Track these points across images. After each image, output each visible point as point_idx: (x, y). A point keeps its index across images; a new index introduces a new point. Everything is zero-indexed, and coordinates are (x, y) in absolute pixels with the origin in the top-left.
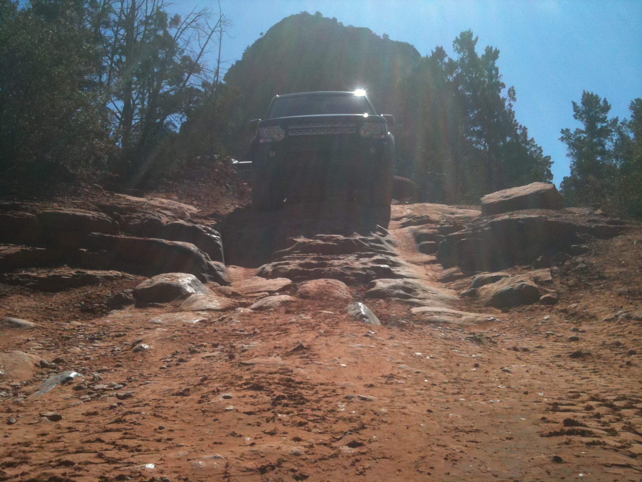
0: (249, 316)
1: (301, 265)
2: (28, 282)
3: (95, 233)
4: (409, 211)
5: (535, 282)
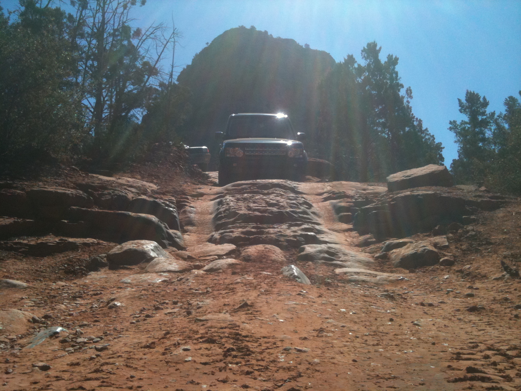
0: (202, 277)
1: (242, 233)
2: (20, 248)
3: (74, 207)
4: (329, 188)
5: (434, 247)
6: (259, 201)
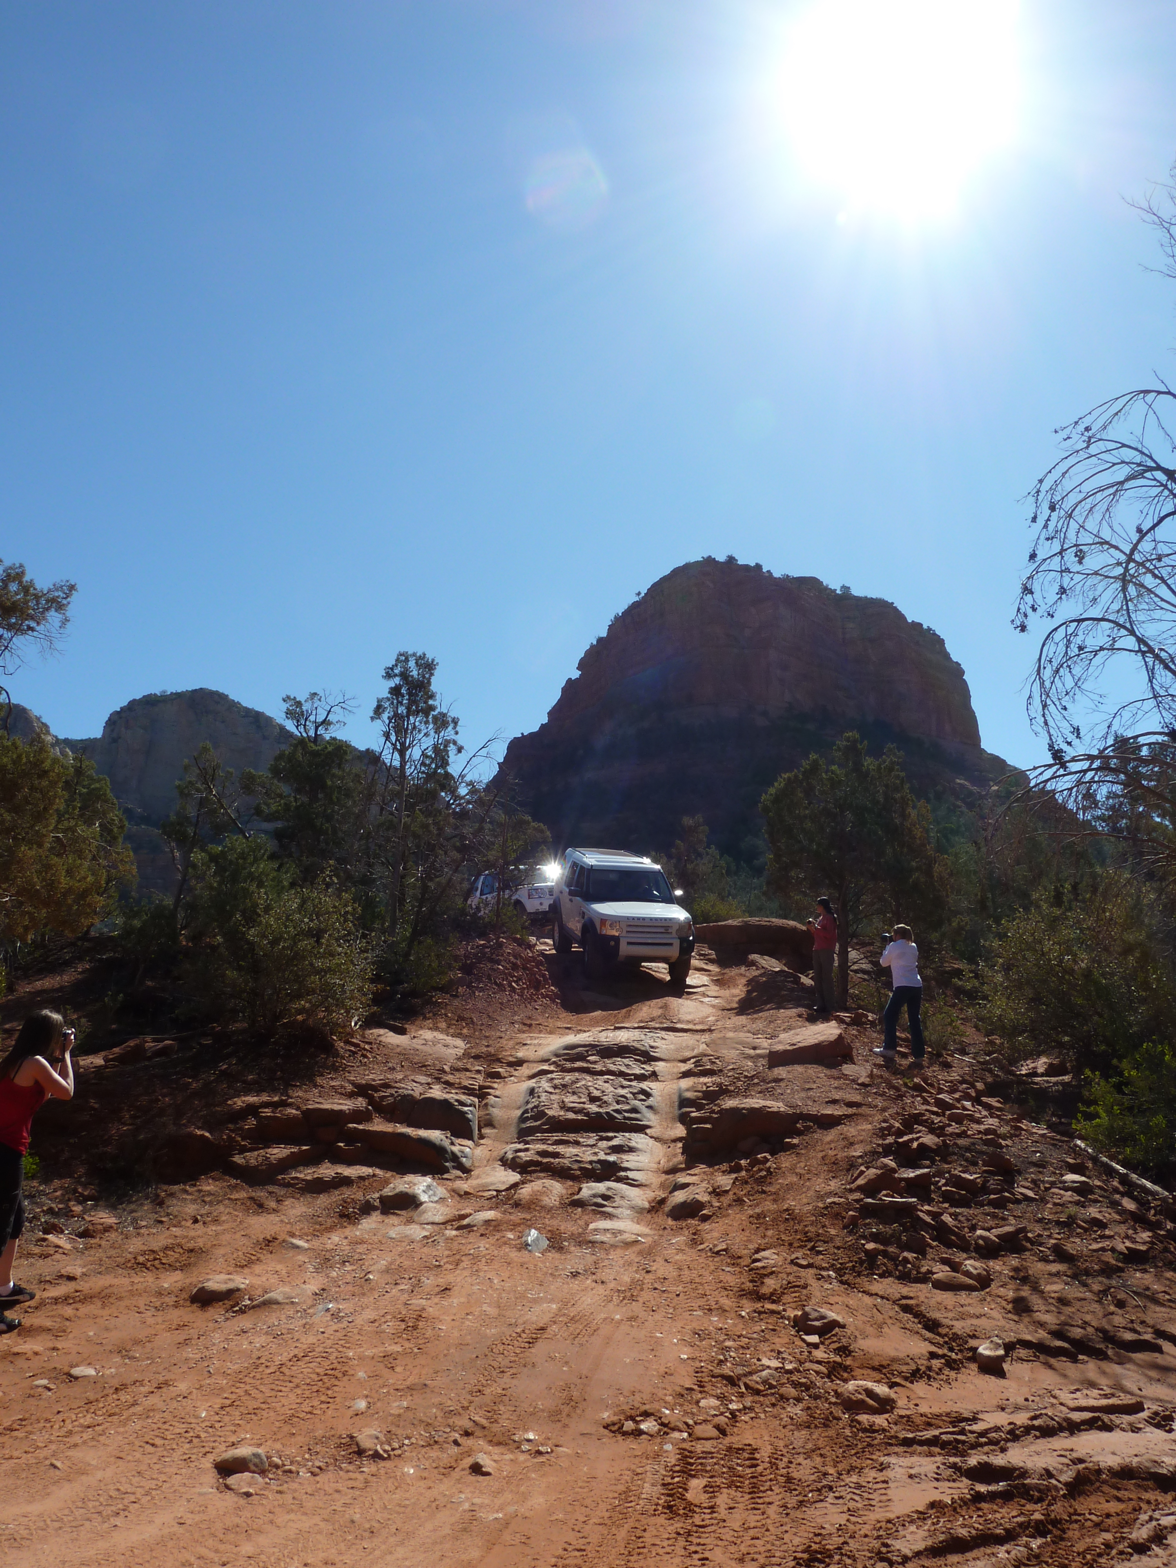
1: (538, 1152)
3: (351, 1125)
4: (703, 1047)
5: (710, 1193)
6: (580, 1090)
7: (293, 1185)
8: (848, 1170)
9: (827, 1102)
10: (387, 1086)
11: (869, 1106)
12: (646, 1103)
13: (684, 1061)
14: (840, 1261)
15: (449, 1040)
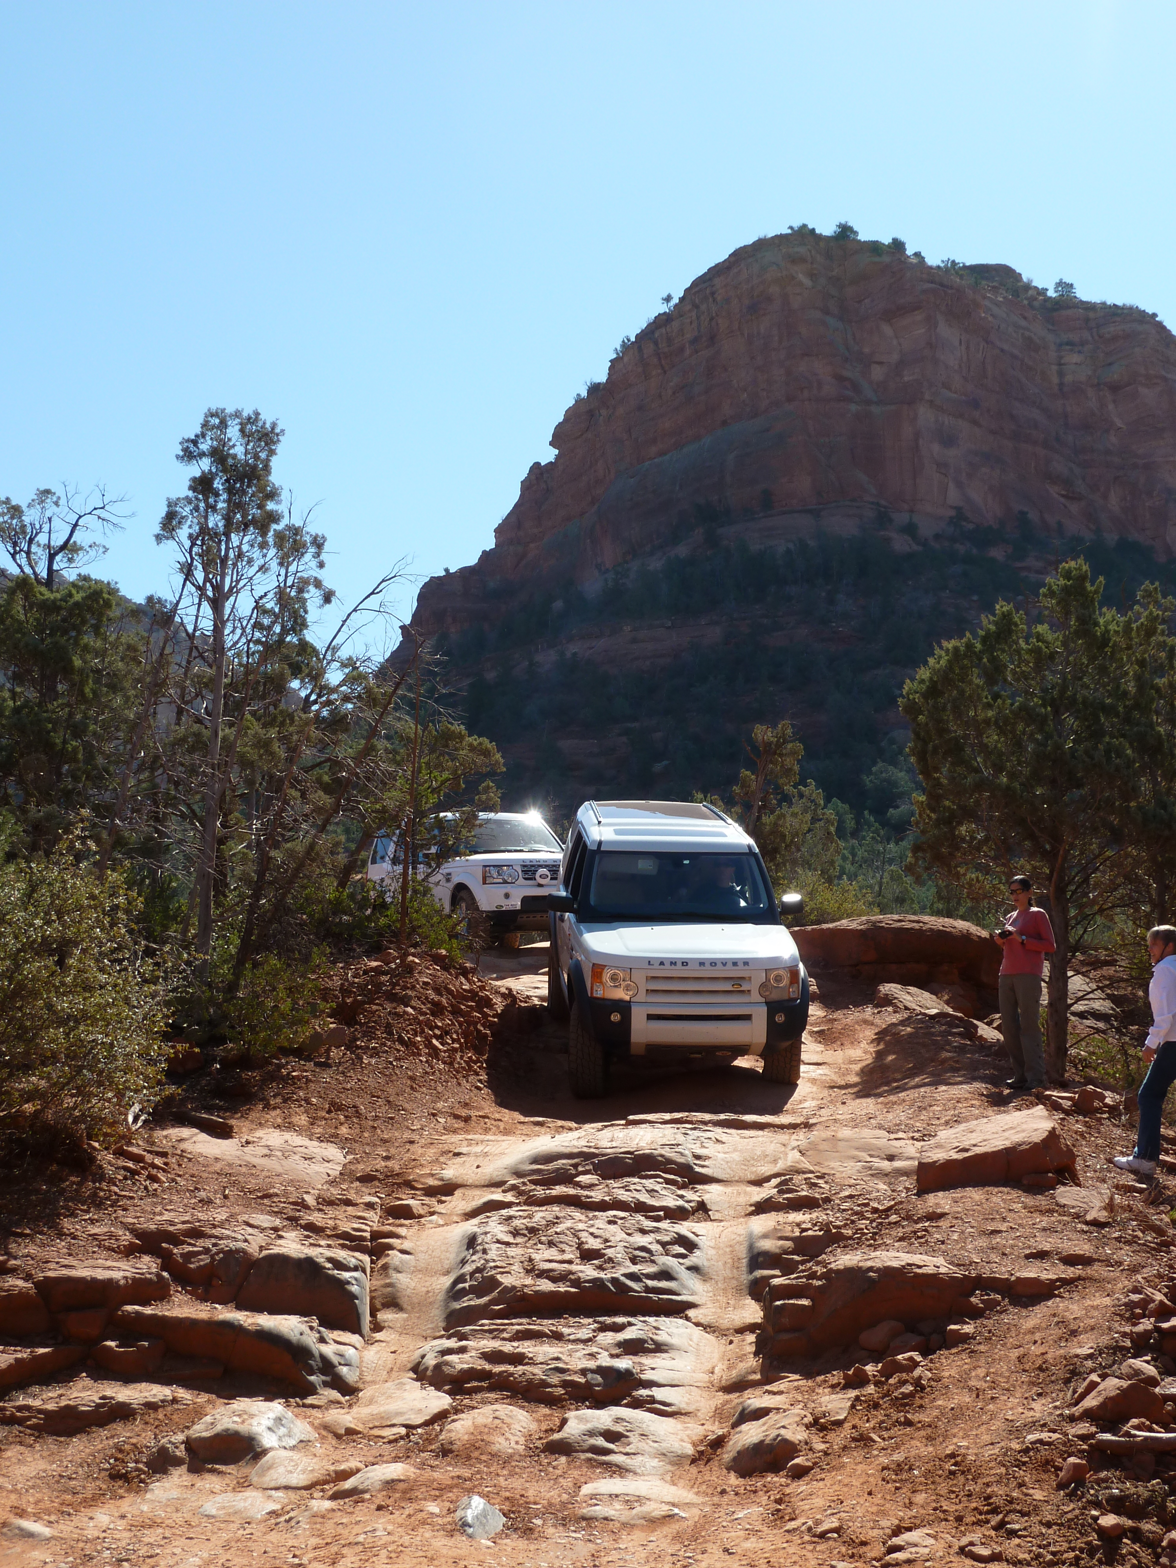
1: (485, 1355)
2: (30, 1419)
3: (129, 1308)
4: (793, 1157)
5: (808, 1427)
6: (563, 1238)
7: (20, 1422)
8: (1067, 1381)
9: (1027, 1257)
10: (196, 1233)
11: (1107, 1262)
12: (687, 1262)
13: (759, 1182)
14: (1052, 1549)
15: (314, 1147)
